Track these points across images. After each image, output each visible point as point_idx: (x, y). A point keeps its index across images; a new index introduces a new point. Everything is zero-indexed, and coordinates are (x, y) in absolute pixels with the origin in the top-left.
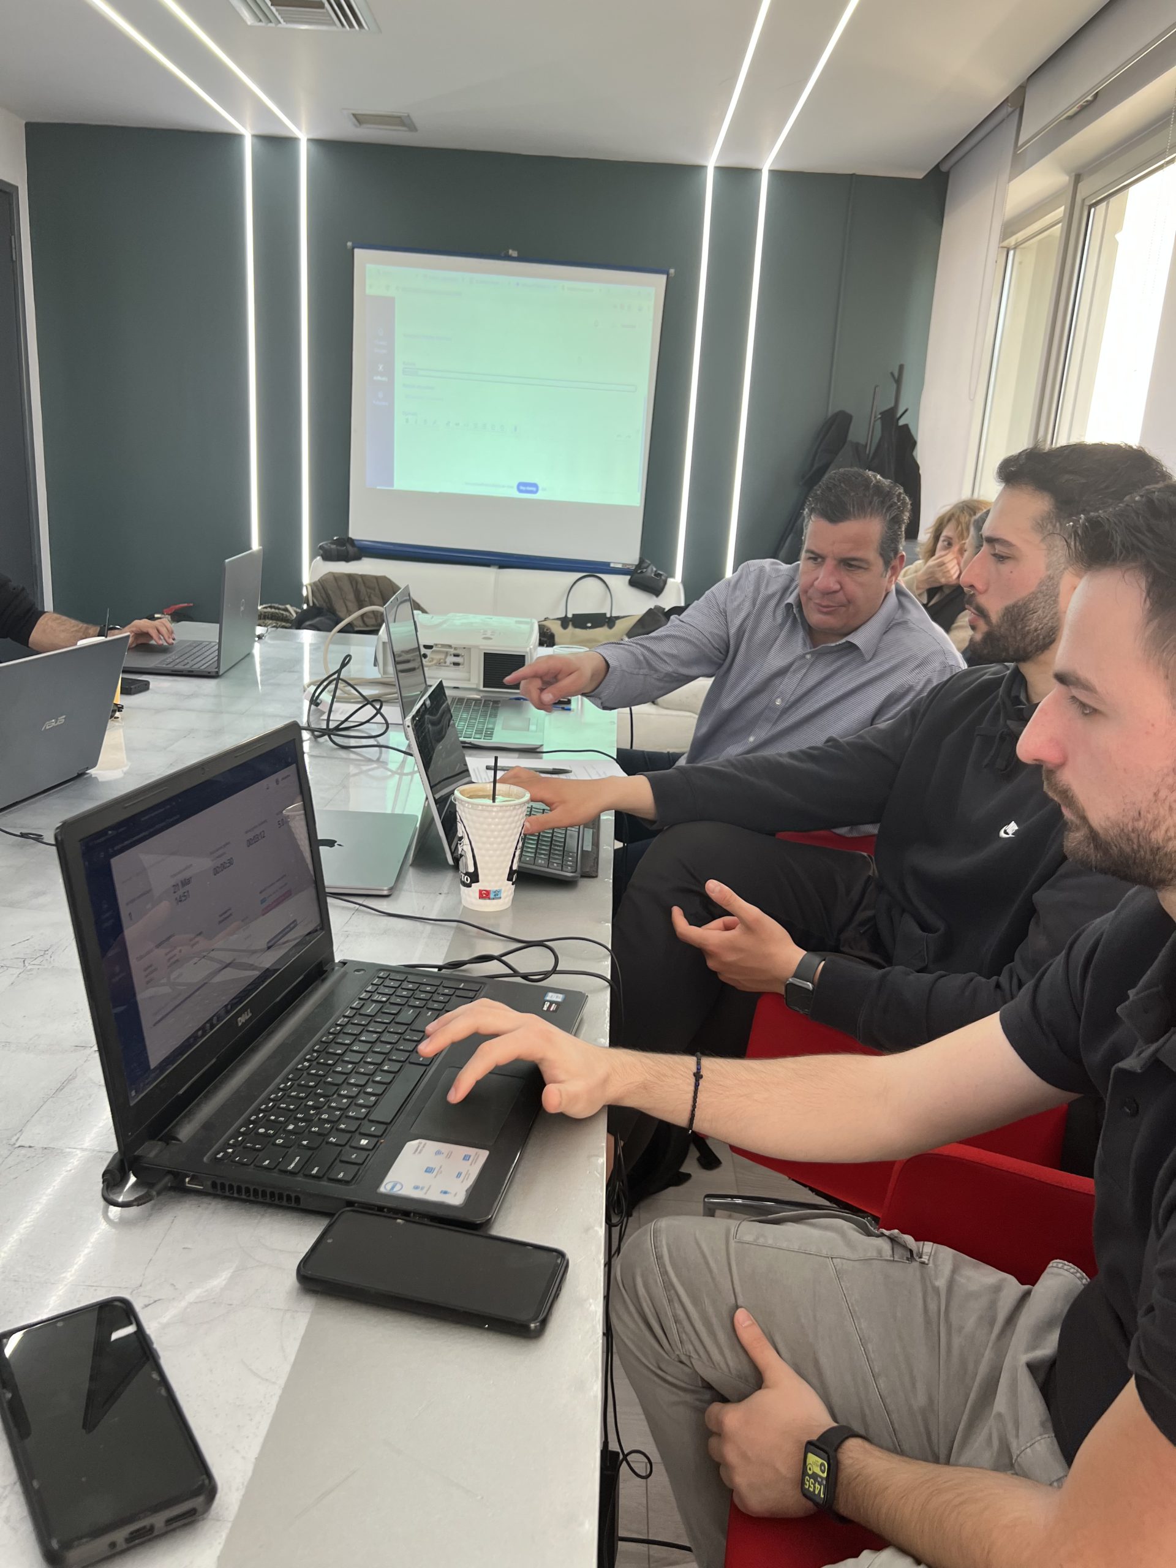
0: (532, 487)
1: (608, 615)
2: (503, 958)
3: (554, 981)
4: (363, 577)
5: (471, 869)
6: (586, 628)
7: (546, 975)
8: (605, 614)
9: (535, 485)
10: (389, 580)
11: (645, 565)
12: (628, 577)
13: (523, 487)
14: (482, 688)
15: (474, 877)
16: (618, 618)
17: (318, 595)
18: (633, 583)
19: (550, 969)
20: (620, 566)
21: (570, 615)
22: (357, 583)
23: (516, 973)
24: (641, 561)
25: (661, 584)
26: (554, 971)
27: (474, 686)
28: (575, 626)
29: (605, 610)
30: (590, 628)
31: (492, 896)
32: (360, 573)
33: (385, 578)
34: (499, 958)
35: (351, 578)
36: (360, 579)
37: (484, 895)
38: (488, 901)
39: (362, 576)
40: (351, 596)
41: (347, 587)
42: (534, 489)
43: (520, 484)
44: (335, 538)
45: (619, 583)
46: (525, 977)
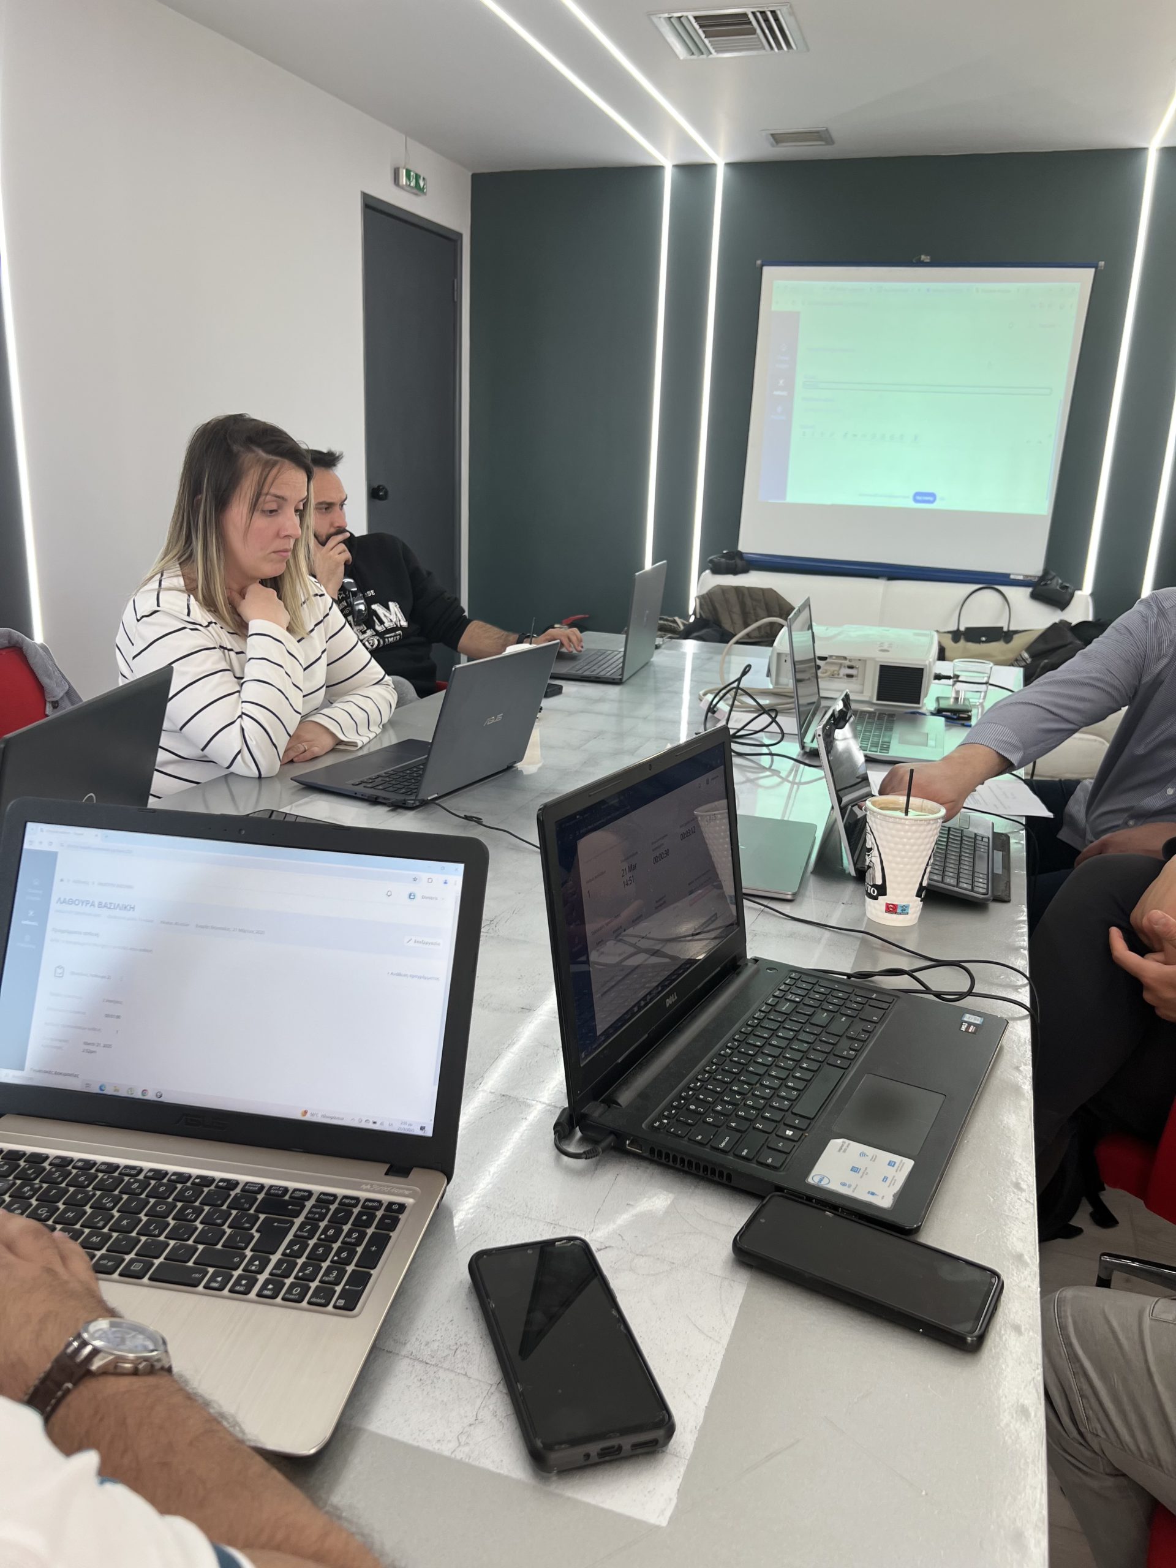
0: (931, 497)
1: (1005, 629)
2: (915, 974)
3: (968, 1002)
4: (749, 589)
5: (879, 882)
6: (980, 642)
7: (962, 996)
8: (1002, 628)
9: (933, 495)
10: (775, 592)
11: (1050, 577)
12: (1030, 590)
13: (919, 497)
14: (875, 701)
15: (882, 890)
16: (1016, 632)
17: (705, 607)
18: (1034, 596)
19: (966, 990)
20: (1021, 578)
21: (962, 629)
22: (743, 595)
23: (928, 990)
24: (1046, 572)
25: (1068, 597)
26: (970, 993)
27: (867, 699)
28: (968, 640)
29: (1003, 624)
30: (983, 642)
31: (899, 910)
32: (747, 585)
33: (771, 590)
34: (910, 974)
35: (738, 590)
36: (746, 592)
37: (891, 909)
38: (894, 916)
40: (737, 609)
41: (733, 599)
42: (931, 499)
43: (917, 494)
44: (725, 552)
45: (1019, 596)
46: (938, 995)
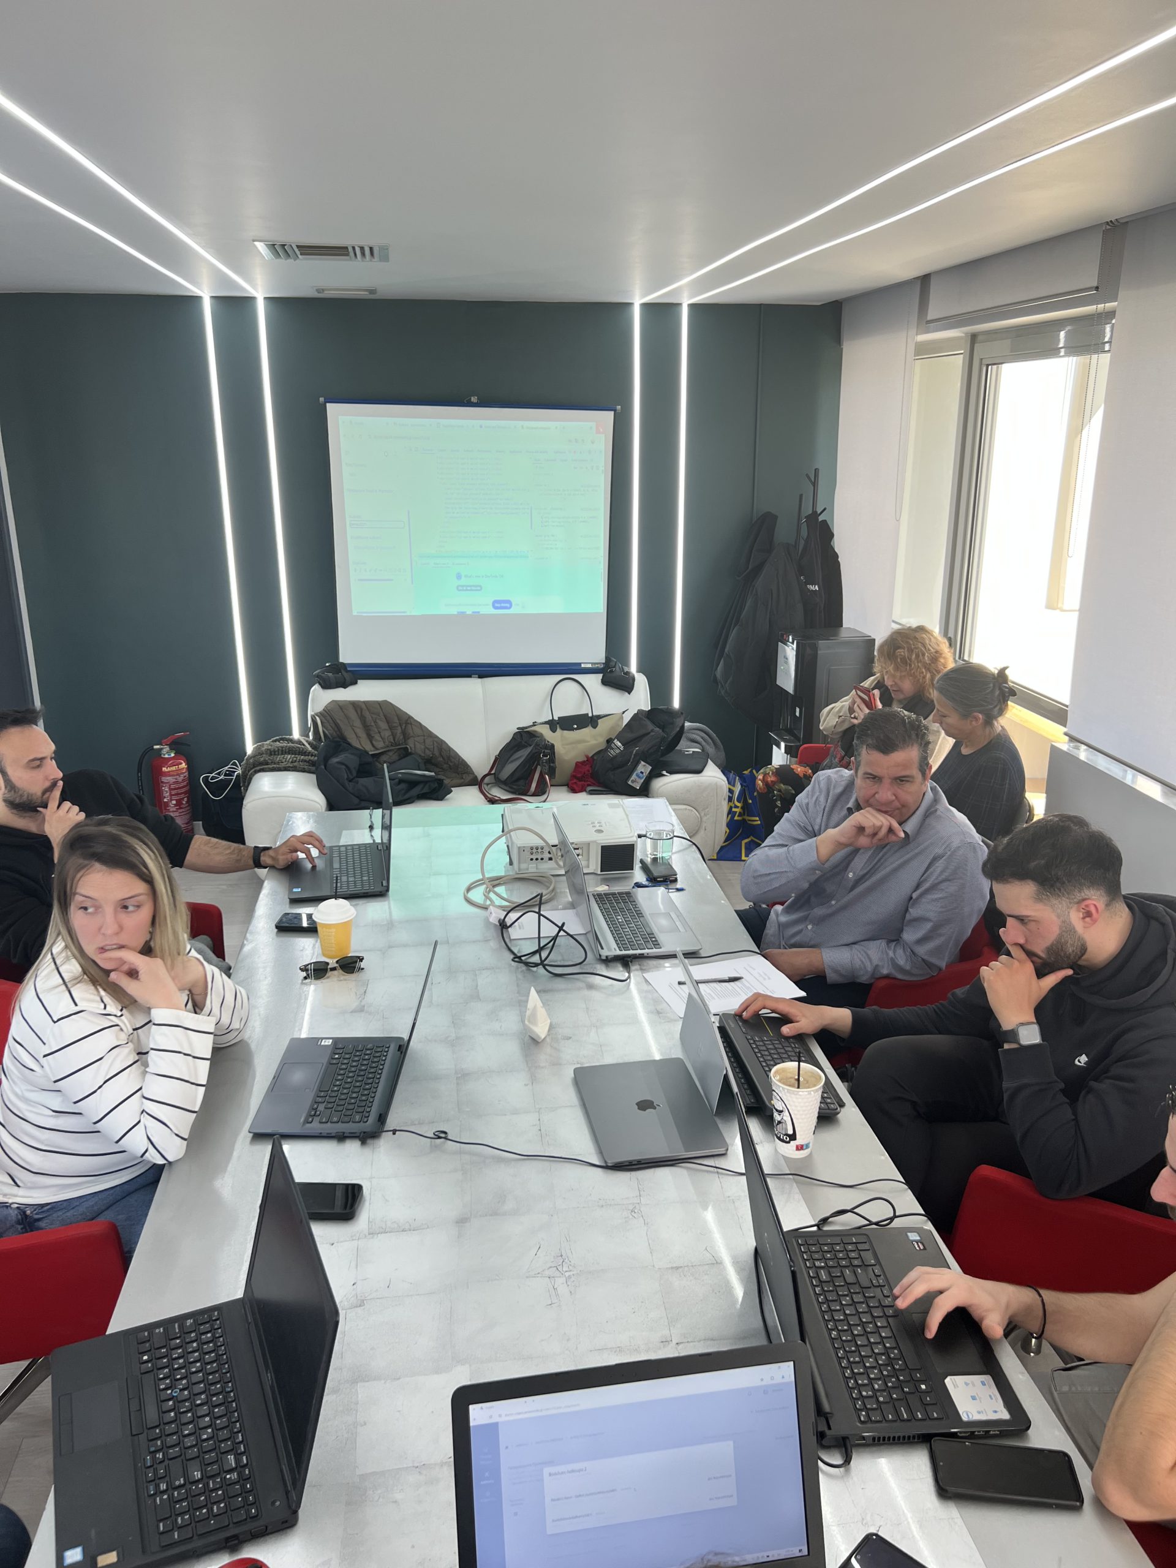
0: (507, 604)
1: (590, 715)
2: (855, 1210)
3: (897, 1223)
4: (367, 703)
5: (790, 1132)
6: (573, 729)
7: (892, 1219)
8: (588, 714)
9: (509, 602)
10: (391, 703)
11: (613, 664)
12: (600, 676)
13: (497, 604)
14: (599, 872)
15: (793, 1137)
16: (599, 717)
17: (327, 725)
18: (605, 682)
19: (892, 1215)
20: (590, 666)
21: (556, 718)
22: (361, 710)
23: (871, 1223)
24: (608, 659)
25: (631, 681)
26: (895, 1216)
28: (563, 729)
29: (585, 710)
30: (576, 729)
31: (804, 1147)
32: (362, 700)
33: (386, 702)
34: (851, 1211)
35: (355, 705)
36: (364, 706)
37: (800, 1148)
38: (802, 1152)
39: (364, 702)
40: (358, 723)
41: (353, 715)
42: (508, 605)
43: (495, 602)
44: (327, 664)
45: (592, 682)
46: (877, 1224)
